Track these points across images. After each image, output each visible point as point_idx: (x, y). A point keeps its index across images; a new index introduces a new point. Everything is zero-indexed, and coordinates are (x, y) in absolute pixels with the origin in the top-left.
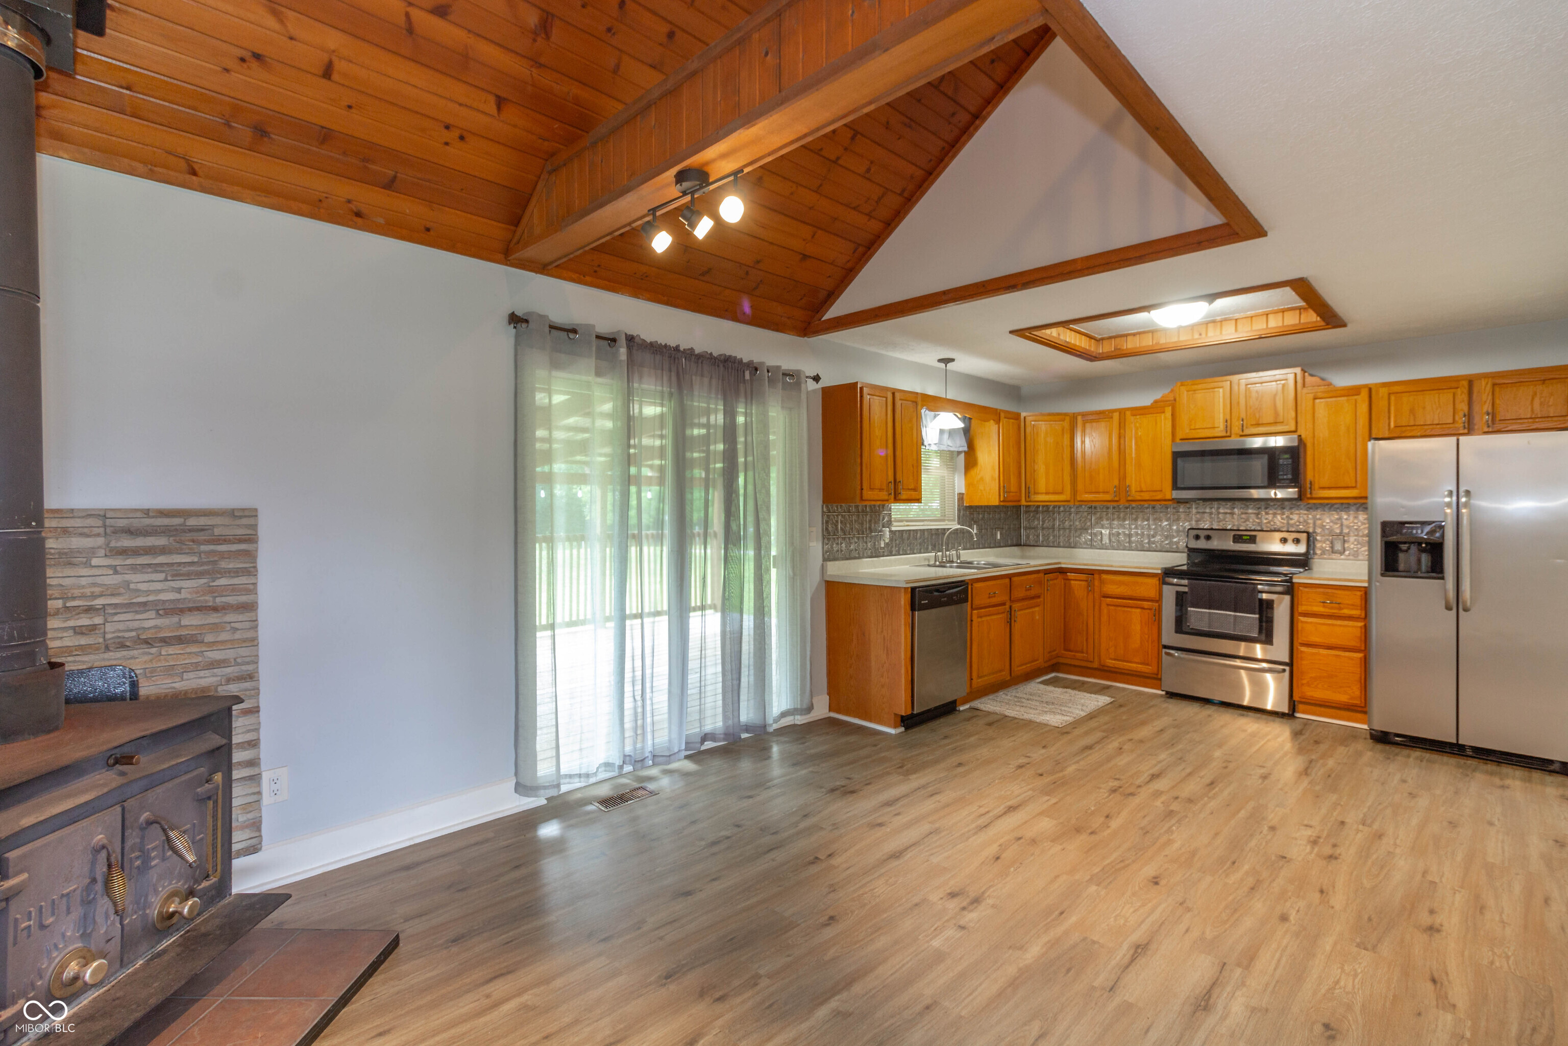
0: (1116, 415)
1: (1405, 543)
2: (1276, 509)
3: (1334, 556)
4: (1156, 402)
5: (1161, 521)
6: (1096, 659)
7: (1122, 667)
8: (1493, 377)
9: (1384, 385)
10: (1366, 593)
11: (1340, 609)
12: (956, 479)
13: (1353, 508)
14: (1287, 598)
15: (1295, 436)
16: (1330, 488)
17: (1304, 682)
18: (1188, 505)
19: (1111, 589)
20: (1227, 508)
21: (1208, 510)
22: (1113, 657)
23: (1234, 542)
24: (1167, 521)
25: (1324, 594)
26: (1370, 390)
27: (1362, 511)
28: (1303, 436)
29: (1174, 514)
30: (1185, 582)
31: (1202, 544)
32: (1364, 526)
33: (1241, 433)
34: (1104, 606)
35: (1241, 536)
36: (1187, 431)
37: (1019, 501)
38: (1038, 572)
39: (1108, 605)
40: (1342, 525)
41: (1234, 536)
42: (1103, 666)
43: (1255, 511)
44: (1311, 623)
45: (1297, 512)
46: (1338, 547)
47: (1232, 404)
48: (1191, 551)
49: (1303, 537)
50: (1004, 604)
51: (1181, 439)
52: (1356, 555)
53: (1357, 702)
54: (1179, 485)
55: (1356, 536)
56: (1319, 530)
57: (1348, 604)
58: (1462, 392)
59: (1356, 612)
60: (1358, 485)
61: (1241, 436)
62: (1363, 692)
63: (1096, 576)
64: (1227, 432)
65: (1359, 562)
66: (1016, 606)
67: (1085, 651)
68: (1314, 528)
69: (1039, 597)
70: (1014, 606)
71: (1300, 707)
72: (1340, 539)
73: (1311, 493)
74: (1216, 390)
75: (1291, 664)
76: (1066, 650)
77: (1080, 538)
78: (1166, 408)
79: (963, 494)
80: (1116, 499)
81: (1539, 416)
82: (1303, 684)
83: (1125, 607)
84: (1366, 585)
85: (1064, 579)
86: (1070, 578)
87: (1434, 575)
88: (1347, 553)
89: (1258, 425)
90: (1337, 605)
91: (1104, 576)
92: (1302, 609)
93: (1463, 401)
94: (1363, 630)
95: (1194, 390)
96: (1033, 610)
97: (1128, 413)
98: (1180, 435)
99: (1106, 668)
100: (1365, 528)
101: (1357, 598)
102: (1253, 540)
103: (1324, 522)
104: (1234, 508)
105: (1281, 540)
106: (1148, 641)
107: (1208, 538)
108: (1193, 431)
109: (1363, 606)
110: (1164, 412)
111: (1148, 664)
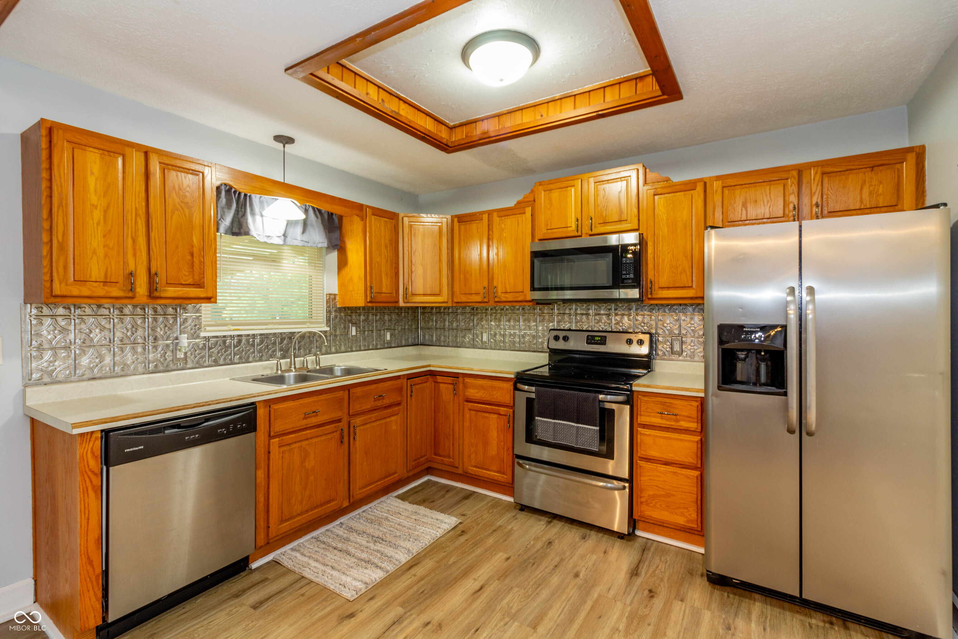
0: (485, 217)
1: (742, 350)
2: (624, 310)
3: (673, 357)
4: (519, 203)
5: (529, 321)
6: (461, 465)
7: (481, 475)
8: (822, 166)
9: (718, 178)
10: (702, 404)
11: (677, 421)
12: (325, 278)
13: (690, 309)
14: (628, 407)
15: (637, 234)
16: (668, 288)
17: (643, 500)
18: (551, 306)
19: (472, 393)
20: (583, 309)
21: (567, 312)
22: (474, 464)
23: (588, 343)
24: (534, 322)
25: (663, 404)
26: (705, 184)
27: (698, 312)
28: (645, 235)
29: (540, 316)
30: (533, 389)
31: (560, 345)
32: (700, 327)
33: (590, 233)
34: (466, 411)
35: (593, 337)
36: (545, 231)
37: (397, 302)
38: (399, 377)
39: (470, 410)
40: (680, 326)
41: (588, 336)
42: (466, 473)
43: (606, 313)
44: (649, 435)
45: (642, 313)
46: (677, 348)
47: (582, 202)
48: (553, 352)
49: (646, 338)
50: (339, 421)
51: (540, 240)
52: (692, 357)
53: (694, 525)
54: (536, 286)
55: (692, 337)
56: (660, 332)
57: (684, 416)
58: (793, 183)
59: (693, 426)
60: (694, 286)
61: (591, 235)
62: (700, 515)
63: (461, 379)
64: (578, 231)
65: (695, 363)
66: (358, 421)
67: (451, 456)
68: (656, 330)
69: (399, 404)
70: (351, 421)
71: (640, 525)
72: (678, 340)
73: (651, 294)
74: (569, 188)
75: (630, 480)
76: (435, 454)
77: (465, 338)
78: (527, 209)
79: (335, 295)
80: (486, 300)
81: (868, 206)
82: (641, 503)
83: (484, 412)
84: (702, 395)
85: (435, 382)
86: (439, 381)
87: (773, 389)
88: (684, 354)
89: (605, 223)
90: (674, 417)
91: (467, 380)
92: (642, 419)
93: (793, 193)
94: (699, 445)
95: (551, 190)
96: (388, 420)
97: (495, 214)
98: (539, 236)
99: (469, 475)
100: (700, 329)
101: (692, 409)
102: (603, 342)
103: (665, 323)
104: (589, 309)
105: (627, 342)
106: (503, 449)
107: (566, 339)
108: (549, 231)
109: (699, 417)
110: (525, 213)
111: (503, 473)
